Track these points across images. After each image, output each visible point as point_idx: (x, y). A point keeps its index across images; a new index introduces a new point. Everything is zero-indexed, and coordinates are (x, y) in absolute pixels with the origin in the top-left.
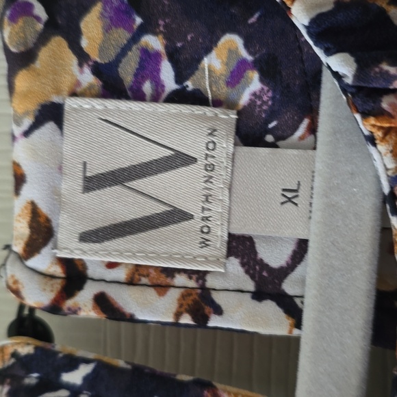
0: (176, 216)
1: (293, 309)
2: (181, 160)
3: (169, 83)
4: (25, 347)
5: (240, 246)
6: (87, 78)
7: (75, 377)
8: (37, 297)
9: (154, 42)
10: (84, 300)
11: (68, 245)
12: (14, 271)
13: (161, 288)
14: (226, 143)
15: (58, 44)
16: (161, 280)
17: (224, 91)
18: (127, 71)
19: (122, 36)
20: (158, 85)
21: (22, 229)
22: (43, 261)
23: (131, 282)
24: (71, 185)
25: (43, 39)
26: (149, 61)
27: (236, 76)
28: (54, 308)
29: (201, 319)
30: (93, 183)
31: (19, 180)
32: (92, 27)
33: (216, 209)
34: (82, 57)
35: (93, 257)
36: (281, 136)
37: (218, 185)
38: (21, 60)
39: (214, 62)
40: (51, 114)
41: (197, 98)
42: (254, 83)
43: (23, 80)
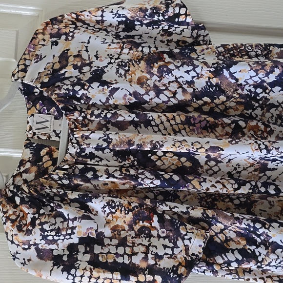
0: (47, 127)
1: (59, 137)
2: (48, 121)
3: (46, 112)
4: (28, 142)
5: (54, 131)
6: (37, 111)
7: (34, 145)
8: (30, 136)
9: (45, 108)
10: (36, 136)
11: (34, 130)
12: (27, 133)
13: (45, 136)
14: (53, 119)
15: (34, 107)
16: (45, 134)
17: (53, 113)
18: (42, 111)
19: (41, 107)
20: (45, 112)
21: (28, 128)
22: (31, 132)
23: (41, 135)
24: (35, 123)
25: (32, 107)
26: (44, 110)
27: (54, 112)
28: (32, 138)
29: (49, 139)
30: (37, 123)
31: (28, 122)
32: (38, 106)
33: (52, 127)
34: (37, 109)
35: (37, 132)
36: (59, 119)
37: (52, 124)
38: (29, 109)
39: (52, 110)
40: (33, 115)
41: (50, 114)
42: (56, 113)
43: (29, 111)
